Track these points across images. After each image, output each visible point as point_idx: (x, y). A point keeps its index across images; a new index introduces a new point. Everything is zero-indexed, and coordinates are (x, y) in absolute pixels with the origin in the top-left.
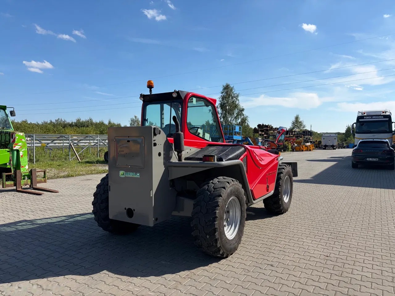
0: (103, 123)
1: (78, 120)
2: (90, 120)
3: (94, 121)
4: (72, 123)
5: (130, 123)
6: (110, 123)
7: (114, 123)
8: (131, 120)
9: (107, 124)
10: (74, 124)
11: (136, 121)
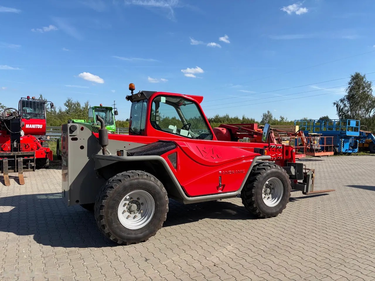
0: (237, 119)
1: (217, 116)
2: (227, 116)
3: (230, 117)
4: (212, 119)
5: (262, 118)
6: (243, 118)
7: (248, 119)
8: (264, 115)
9: (242, 120)
10: (213, 119)
11: (268, 116)
